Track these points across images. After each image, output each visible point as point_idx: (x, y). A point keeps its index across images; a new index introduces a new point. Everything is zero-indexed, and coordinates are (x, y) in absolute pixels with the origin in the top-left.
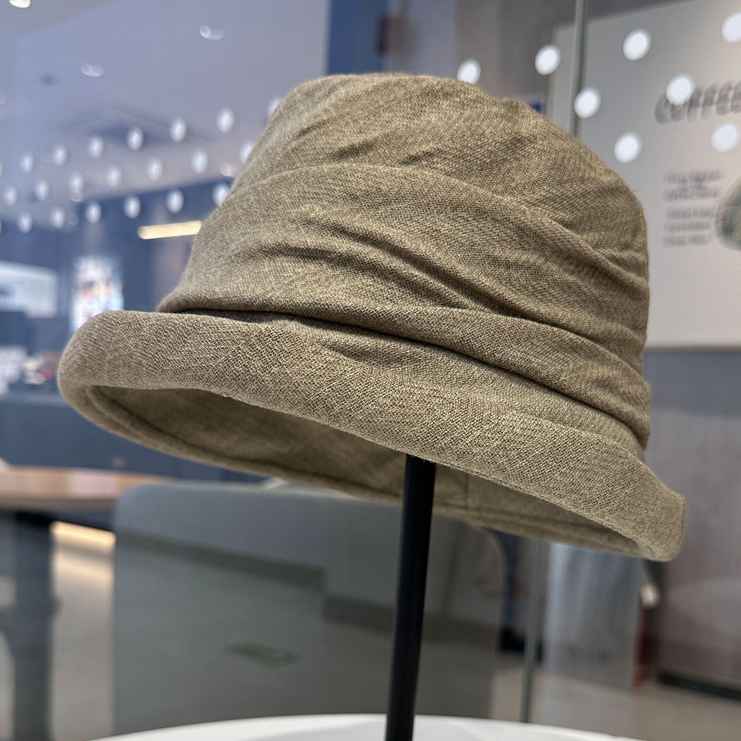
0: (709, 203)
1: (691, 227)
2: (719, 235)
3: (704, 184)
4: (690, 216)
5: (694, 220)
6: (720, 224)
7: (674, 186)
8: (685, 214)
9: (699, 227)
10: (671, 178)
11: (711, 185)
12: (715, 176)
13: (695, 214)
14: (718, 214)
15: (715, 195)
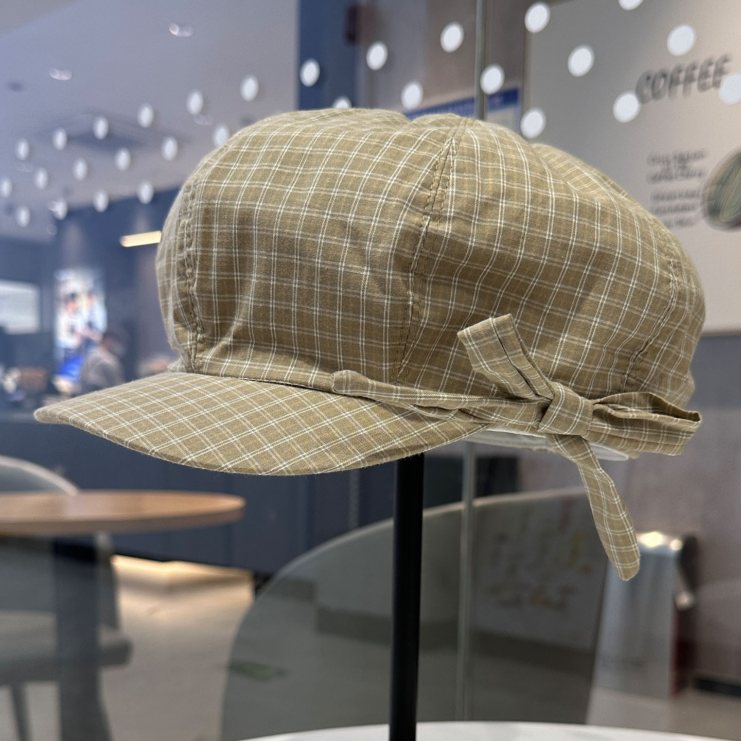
0: (694, 184)
1: (677, 209)
2: (706, 216)
3: (688, 164)
4: (675, 197)
5: (678, 202)
6: (706, 204)
7: (658, 169)
8: (670, 197)
9: (685, 209)
10: (654, 160)
11: (695, 165)
12: (699, 156)
13: (681, 196)
14: (703, 196)
15: (700, 175)
